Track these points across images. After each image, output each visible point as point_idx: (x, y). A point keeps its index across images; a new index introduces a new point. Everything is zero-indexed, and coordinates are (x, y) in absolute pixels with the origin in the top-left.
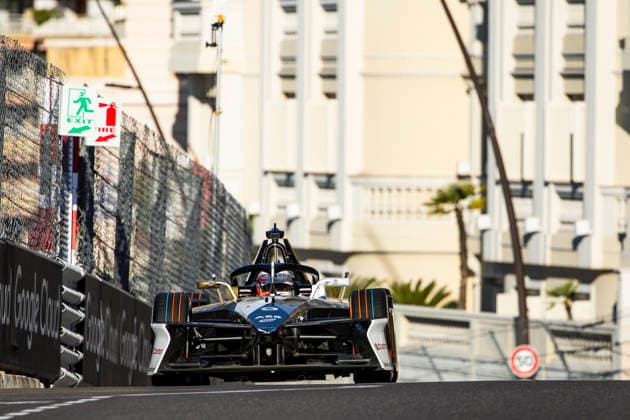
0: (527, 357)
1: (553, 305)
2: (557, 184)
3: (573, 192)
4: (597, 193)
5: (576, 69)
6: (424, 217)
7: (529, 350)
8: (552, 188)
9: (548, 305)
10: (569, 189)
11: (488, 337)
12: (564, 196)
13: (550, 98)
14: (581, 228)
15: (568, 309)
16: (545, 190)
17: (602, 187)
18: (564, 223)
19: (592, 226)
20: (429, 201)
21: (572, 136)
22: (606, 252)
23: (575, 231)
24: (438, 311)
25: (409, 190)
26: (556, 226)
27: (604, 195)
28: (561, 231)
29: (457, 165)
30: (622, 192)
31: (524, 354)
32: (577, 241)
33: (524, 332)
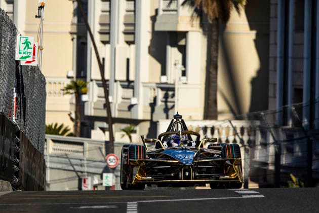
0: (114, 159)
1: (123, 136)
2: (121, 81)
3: (129, 84)
4: (141, 85)
5: (130, 30)
6: (62, 95)
7: (114, 156)
8: (119, 83)
9: (121, 136)
10: (126, 84)
11: (99, 150)
12: (123, 87)
13: (118, 43)
14: (134, 101)
15: (130, 138)
16: (115, 84)
17: (143, 83)
18: (123, 98)
19: (138, 100)
20: (62, 88)
21: (128, 60)
22: (144, 112)
23: (131, 102)
24: (65, 137)
25: (55, 83)
26: (120, 100)
27: (144, 86)
28: (122, 102)
29: (68, 72)
30: (154, 85)
31: (112, 157)
32: (131, 107)
33: (112, 148)
